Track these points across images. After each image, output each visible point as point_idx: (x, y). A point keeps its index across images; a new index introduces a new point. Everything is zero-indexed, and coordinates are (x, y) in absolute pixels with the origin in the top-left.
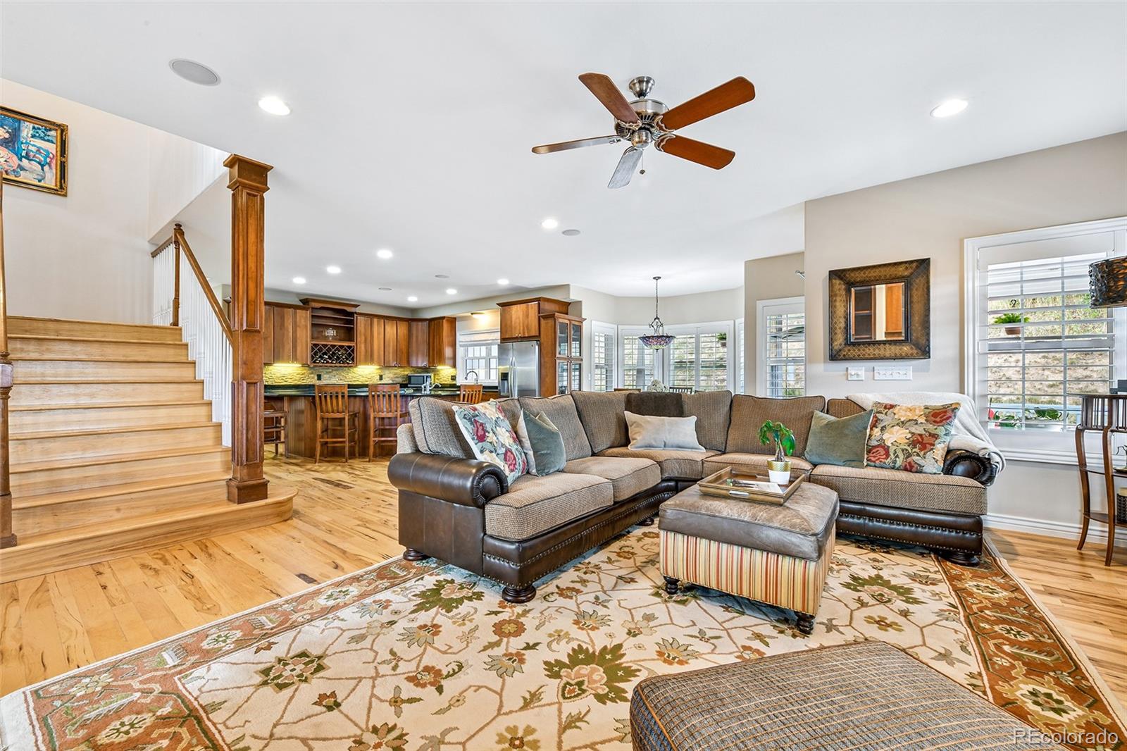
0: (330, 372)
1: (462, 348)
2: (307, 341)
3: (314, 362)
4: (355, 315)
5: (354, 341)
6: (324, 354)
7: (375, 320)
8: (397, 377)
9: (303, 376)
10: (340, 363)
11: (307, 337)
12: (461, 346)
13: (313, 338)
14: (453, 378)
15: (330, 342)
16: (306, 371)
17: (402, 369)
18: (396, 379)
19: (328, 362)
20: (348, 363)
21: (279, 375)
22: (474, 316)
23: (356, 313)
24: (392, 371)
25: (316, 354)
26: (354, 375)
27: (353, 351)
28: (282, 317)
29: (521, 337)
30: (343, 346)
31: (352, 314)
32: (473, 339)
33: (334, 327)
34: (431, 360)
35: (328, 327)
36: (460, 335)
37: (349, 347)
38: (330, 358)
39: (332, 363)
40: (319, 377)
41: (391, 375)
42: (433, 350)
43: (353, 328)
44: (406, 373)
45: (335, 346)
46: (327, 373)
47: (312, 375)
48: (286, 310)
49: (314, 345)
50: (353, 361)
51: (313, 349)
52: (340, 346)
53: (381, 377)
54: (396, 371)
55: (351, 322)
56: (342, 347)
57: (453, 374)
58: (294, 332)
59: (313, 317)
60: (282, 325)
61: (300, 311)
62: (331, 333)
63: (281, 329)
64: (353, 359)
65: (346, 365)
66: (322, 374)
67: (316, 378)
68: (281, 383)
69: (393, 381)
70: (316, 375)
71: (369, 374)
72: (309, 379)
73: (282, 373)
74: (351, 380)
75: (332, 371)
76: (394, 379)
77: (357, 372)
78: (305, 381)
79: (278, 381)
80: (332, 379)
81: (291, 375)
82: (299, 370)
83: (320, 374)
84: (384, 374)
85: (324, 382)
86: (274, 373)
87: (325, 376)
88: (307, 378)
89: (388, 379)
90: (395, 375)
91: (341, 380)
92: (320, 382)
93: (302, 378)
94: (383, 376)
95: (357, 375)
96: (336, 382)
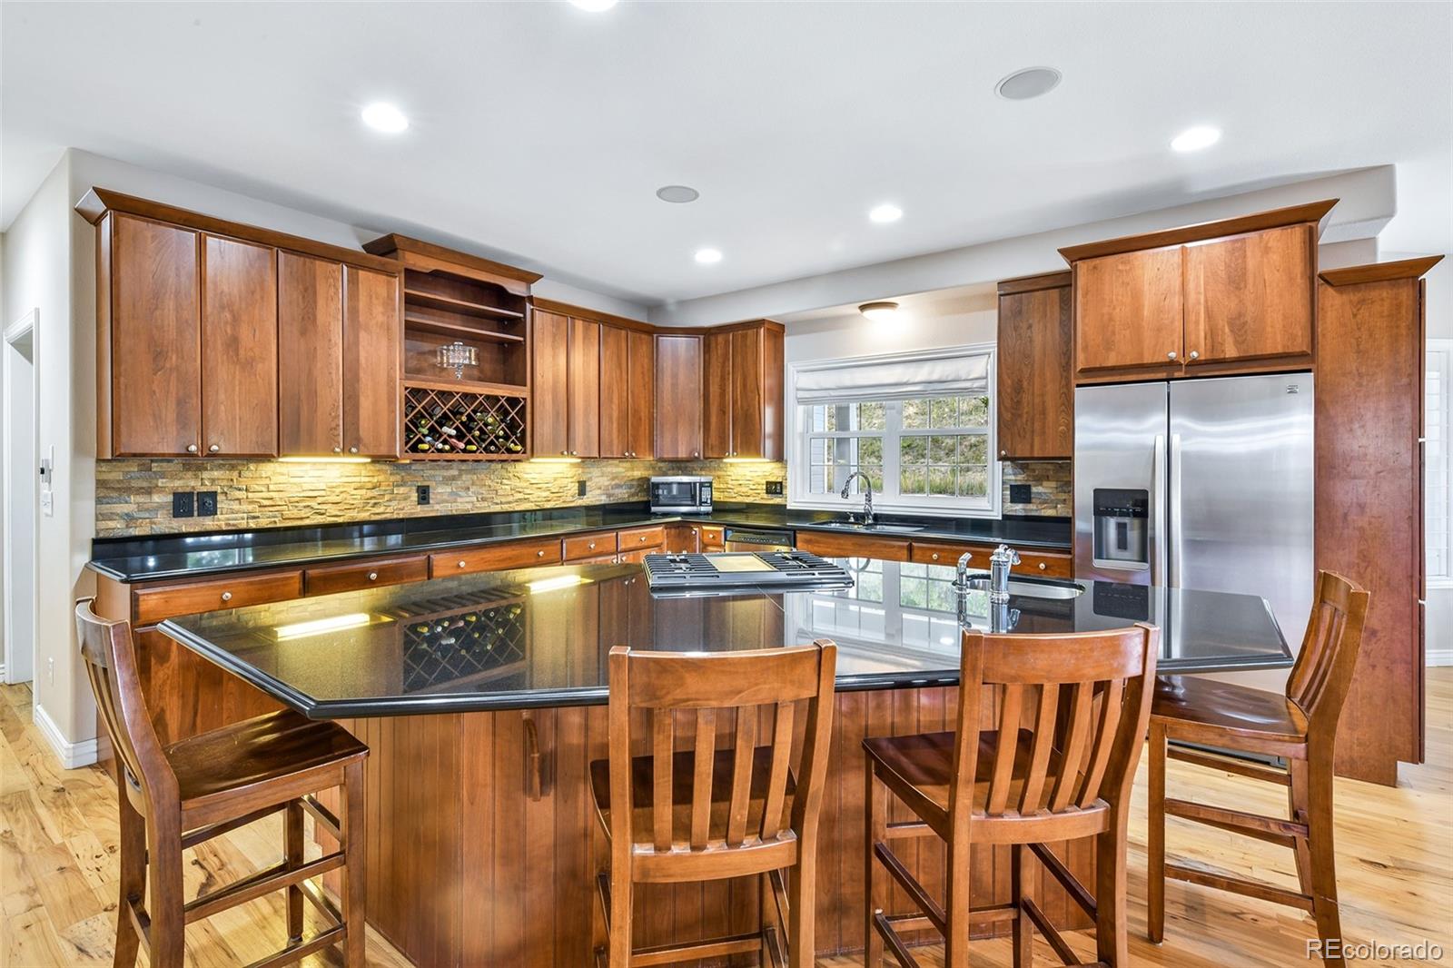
0: (454, 478)
1: (801, 408)
2: (391, 380)
3: (414, 449)
4: (529, 307)
5: (525, 386)
6: (444, 420)
7: (579, 324)
8: (618, 486)
9: (375, 493)
10: (487, 450)
11: (391, 368)
12: (801, 401)
13: (410, 371)
14: (775, 488)
15: (459, 383)
16: (383, 475)
17: (627, 465)
19: (453, 449)
20: (509, 451)
21: (294, 492)
22: (868, 313)
23: (531, 299)
24: (609, 469)
25: (415, 422)
26: (516, 482)
27: (522, 413)
28: (309, 292)
29: (1194, 363)
30: (496, 399)
31: (517, 302)
32: (848, 383)
33: (469, 339)
34: (714, 440)
35: (452, 336)
36: (798, 372)
37: (513, 401)
38: (460, 437)
39: (464, 451)
40: (424, 495)
41: (605, 481)
42: (723, 412)
43: (521, 345)
44: (638, 474)
45: (474, 397)
46: (447, 480)
47: (402, 490)
48: (321, 266)
49: (413, 392)
50: (523, 442)
51: (409, 406)
52: (488, 397)
53: (582, 489)
54: (615, 470)
55: (514, 325)
56: (493, 399)
57: (773, 479)
58: (350, 349)
59: (411, 302)
60: (308, 320)
61: (371, 275)
62: (460, 356)
63: (303, 333)
64: (522, 441)
65: (505, 456)
66: (432, 484)
67: (414, 496)
68: (302, 519)
69: (609, 496)
70: (415, 488)
71: (555, 479)
72: (394, 503)
73: (306, 487)
74: (511, 499)
75: (460, 475)
76: (611, 492)
77: (526, 476)
78: (381, 510)
79: (295, 513)
80: (459, 500)
81: (338, 491)
82: (363, 473)
83: (426, 484)
84: (590, 479)
85: (437, 508)
86: (281, 487)
87: (440, 490)
88: (387, 498)
89: (598, 492)
90: (613, 479)
91: (484, 500)
92: (426, 508)
93: (371, 498)
94: (588, 484)
95: (525, 485)
96: (469, 506)
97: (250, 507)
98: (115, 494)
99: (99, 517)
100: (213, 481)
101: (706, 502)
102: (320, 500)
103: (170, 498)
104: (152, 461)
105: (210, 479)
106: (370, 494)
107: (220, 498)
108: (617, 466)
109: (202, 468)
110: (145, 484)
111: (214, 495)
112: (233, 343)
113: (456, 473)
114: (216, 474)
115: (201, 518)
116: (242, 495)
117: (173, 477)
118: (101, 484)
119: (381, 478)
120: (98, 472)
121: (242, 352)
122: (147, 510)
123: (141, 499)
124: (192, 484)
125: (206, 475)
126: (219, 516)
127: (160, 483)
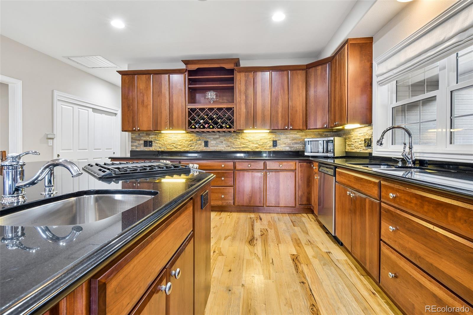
0: (217, 138)
2: (183, 107)
6: (200, 118)
8: (296, 143)
9: (191, 142)
10: (218, 127)
11: (183, 102)
15: (208, 105)
18: (295, 146)
19: (206, 127)
20: (227, 128)
21: (170, 142)
23: (236, 69)
24: (291, 136)
25: (193, 119)
26: (243, 141)
27: (233, 113)
30: (221, 109)
37: (229, 109)
38: (208, 123)
39: (209, 128)
40: (206, 144)
41: (288, 141)
43: (233, 87)
45: (213, 109)
46: (215, 139)
47: (199, 142)
49: (191, 109)
51: (189, 114)
53: (275, 144)
57: (367, 137)
58: (171, 98)
59: (190, 80)
60: (160, 92)
61: (176, 75)
62: (210, 95)
63: (159, 96)
64: (232, 123)
65: (225, 129)
66: (209, 140)
67: (203, 144)
68: (171, 149)
69: (291, 147)
70: (203, 141)
71: (261, 140)
72: (197, 146)
73: (172, 140)
74: (240, 146)
75: (219, 138)
76: (292, 145)
77: (246, 138)
78: (193, 148)
79: (169, 147)
80: (219, 146)
81: (180, 141)
82: (188, 136)
83: (207, 140)
84: (279, 140)
85: (211, 148)
86: (166, 140)
87: (212, 142)
88: (195, 144)
89: (285, 145)
90: (293, 140)
91: (228, 146)
92: (207, 148)
93: (190, 144)
94: (277, 142)
95: (246, 141)
96: (223, 148)
97: (159, 145)
98: (134, 141)
99: (132, 146)
100: (152, 138)
101: (330, 151)
102: (176, 144)
103: (143, 142)
104: (141, 133)
105: (151, 138)
106: (190, 143)
107: (153, 142)
108: (295, 134)
109: (149, 135)
110: (139, 139)
111: (152, 141)
112: (143, 102)
113: (218, 137)
114: (152, 136)
115: (149, 147)
116: (158, 142)
117: (144, 137)
118: (132, 138)
119: (193, 138)
120: (132, 136)
121: (145, 104)
122: (139, 145)
123: (138, 142)
124: (148, 139)
125: (150, 136)
126: (153, 147)
127: (142, 138)
